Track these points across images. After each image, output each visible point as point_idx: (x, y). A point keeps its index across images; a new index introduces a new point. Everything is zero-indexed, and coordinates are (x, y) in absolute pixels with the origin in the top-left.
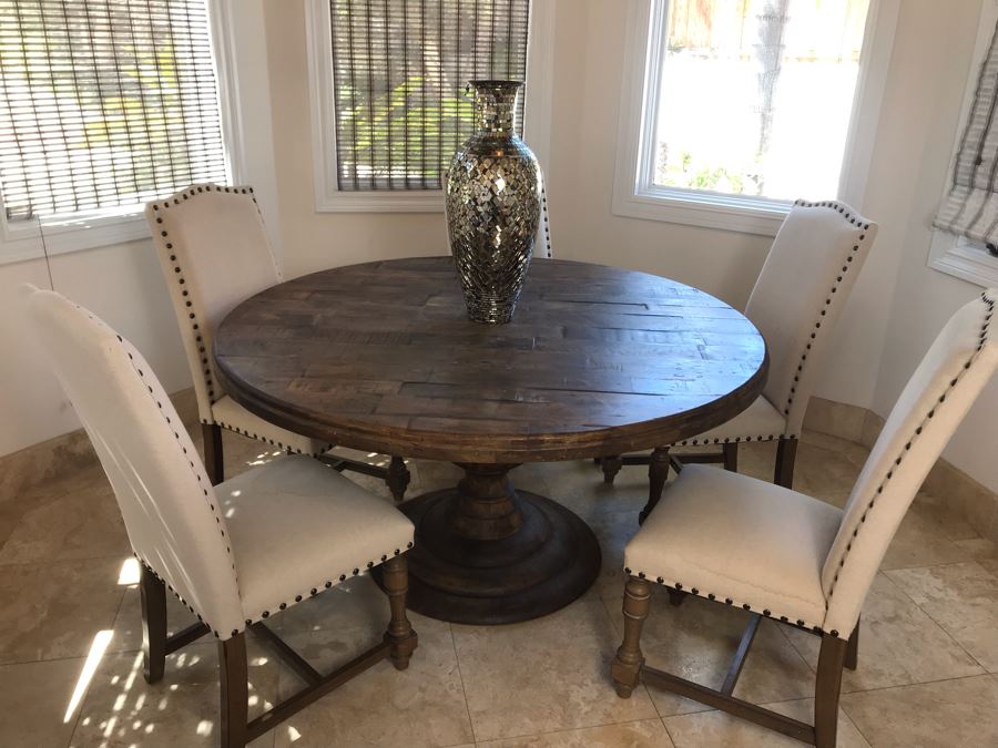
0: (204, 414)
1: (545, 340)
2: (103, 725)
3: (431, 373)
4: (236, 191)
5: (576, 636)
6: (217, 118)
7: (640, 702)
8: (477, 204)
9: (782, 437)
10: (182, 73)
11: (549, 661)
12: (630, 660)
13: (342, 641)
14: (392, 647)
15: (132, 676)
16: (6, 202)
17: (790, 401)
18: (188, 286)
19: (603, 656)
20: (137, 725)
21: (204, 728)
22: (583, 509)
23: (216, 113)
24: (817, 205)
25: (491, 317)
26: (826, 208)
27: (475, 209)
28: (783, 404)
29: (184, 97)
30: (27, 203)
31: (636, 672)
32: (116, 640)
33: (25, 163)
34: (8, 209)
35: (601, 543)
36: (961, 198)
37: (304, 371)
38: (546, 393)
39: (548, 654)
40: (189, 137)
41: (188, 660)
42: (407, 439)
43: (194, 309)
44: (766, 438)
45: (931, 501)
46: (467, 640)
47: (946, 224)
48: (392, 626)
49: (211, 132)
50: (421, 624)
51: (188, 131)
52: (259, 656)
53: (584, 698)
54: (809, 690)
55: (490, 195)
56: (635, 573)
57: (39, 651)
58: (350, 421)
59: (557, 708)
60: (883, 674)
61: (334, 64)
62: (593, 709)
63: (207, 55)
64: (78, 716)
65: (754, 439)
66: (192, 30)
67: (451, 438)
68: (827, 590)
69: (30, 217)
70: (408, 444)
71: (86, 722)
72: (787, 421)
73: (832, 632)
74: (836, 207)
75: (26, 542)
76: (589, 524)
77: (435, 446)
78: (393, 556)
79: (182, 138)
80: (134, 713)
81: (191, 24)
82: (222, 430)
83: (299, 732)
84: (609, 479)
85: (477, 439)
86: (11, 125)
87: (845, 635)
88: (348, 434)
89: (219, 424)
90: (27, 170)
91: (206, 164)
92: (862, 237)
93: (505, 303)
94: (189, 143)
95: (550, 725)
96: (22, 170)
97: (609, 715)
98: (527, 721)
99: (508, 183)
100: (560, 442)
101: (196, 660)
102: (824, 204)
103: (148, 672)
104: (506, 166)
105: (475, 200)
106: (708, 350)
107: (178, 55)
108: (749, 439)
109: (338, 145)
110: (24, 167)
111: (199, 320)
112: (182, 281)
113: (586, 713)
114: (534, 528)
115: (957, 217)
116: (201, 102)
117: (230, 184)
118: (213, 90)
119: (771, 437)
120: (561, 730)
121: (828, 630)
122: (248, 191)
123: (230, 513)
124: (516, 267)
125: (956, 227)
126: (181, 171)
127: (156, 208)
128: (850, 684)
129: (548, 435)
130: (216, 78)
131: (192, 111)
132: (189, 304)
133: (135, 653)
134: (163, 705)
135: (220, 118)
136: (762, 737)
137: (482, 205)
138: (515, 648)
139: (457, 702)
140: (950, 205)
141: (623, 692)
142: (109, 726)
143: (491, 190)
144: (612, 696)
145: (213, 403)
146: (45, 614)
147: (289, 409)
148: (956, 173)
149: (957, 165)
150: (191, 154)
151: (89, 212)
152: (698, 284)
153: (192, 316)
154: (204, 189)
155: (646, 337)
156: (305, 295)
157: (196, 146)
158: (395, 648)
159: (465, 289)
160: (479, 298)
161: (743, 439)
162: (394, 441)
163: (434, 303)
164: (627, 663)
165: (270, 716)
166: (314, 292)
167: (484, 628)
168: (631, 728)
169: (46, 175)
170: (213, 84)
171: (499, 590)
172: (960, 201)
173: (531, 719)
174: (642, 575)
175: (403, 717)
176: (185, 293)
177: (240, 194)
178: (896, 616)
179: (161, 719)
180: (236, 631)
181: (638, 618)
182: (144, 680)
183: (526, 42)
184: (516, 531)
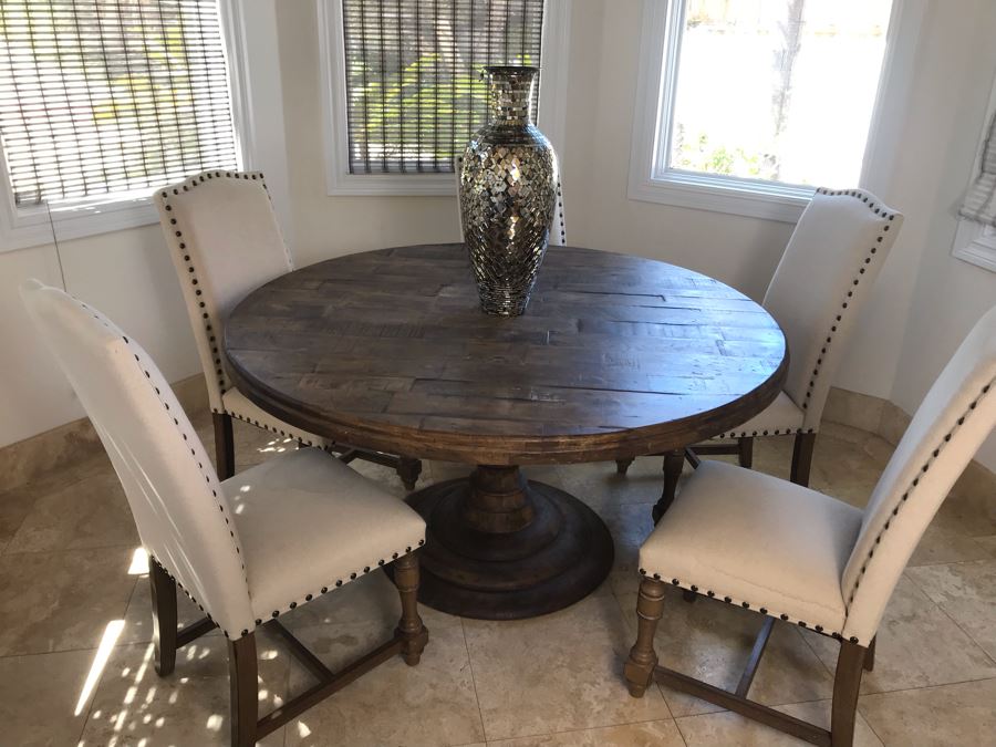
0: (215, 403)
1: (559, 334)
2: (114, 718)
3: (444, 369)
4: (246, 177)
5: (588, 632)
6: (227, 101)
7: (654, 701)
8: (491, 195)
9: (799, 430)
10: (191, 55)
11: (561, 659)
12: (644, 660)
13: (353, 635)
14: (403, 643)
15: (143, 668)
16: (15, 187)
17: (808, 395)
18: (198, 275)
19: (616, 653)
20: (147, 719)
21: (214, 722)
22: (595, 501)
23: (226, 95)
24: (840, 193)
25: (505, 309)
26: (849, 197)
27: (489, 200)
28: (801, 399)
29: (193, 79)
30: (35, 188)
31: (648, 671)
32: (127, 632)
33: (33, 148)
34: (16, 194)
35: (613, 536)
36: (988, 186)
37: (315, 366)
38: (560, 391)
39: (561, 651)
40: (198, 120)
41: (198, 652)
42: (419, 440)
43: (204, 297)
44: (783, 432)
46: (478, 636)
47: (973, 213)
48: (403, 621)
49: (221, 115)
50: (433, 620)
51: (197, 114)
52: (269, 649)
53: (596, 697)
54: (826, 691)
55: (505, 186)
56: (650, 574)
57: (51, 642)
58: (362, 421)
59: (568, 706)
60: (901, 675)
61: (346, 44)
62: (605, 709)
63: (216, 35)
64: (89, 710)
65: (771, 433)
66: (201, 10)
67: (463, 439)
68: (847, 596)
69: (39, 202)
70: (420, 445)
71: (97, 715)
72: (805, 415)
73: (852, 639)
74: (859, 196)
75: (37, 529)
76: (601, 516)
77: (447, 447)
78: (405, 553)
79: (192, 120)
80: (144, 706)
81: (200, 4)
82: (233, 420)
83: (310, 728)
84: (622, 470)
85: (490, 441)
86: (18, 108)
87: (864, 642)
88: (359, 433)
89: (230, 413)
90: (35, 155)
91: (215, 147)
92: (886, 228)
93: (518, 295)
94: (199, 126)
95: (563, 724)
96: (30, 155)
97: (620, 715)
98: (538, 719)
99: (523, 173)
101: (206, 652)
102: (847, 193)
103: (159, 665)
104: (521, 155)
105: (489, 190)
106: (727, 346)
107: (187, 36)
108: (766, 433)
109: (349, 127)
110: (32, 151)
111: (209, 309)
112: (192, 270)
113: (598, 713)
114: (547, 521)
115: (985, 206)
116: (211, 84)
117: (241, 169)
118: (223, 72)
119: (788, 432)
120: (571, 730)
121: (847, 637)
122: (259, 177)
123: (240, 509)
124: (530, 259)
125: (982, 216)
126: (191, 154)
127: (165, 194)
128: (867, 685)
129: (564, 437)
130: (226, 59)
131: (201, 93)
132: (199, 293)
133: (145, 645)
134: (173, 699)
135: (230, 100)
136: (776, 740)
137: (496, 195)
138: (526, 643)
139: (468, 699)
140: (977, 194)
141: (636, 691)
142: (120, 720)
143: (505, 180)
144: (625, 694)
145: (223, 392)
146: (56, 604)
147: (299, 407)
148: (984, 160)
149: (985, 152)
150: (200, 137)
151: (98, 197)
152: (717, 275)
153: (202, 305)
154: (213, 175)
155: (663, 333)
156: (315, 284)
157: (206, 128)
158: (406, 644)
159: (479, 281)
160: (493, 290)
161: (760, 434)
162: (407, 442)
163: (446, 293)
164: (641, 663)
165: (279, 713)
166: (324, 281)
167: (496, 623)
168: (643, 729)
169: (55, 159)
170: (222, 66)
171: (511, 585)
172: (988, 190)
173: (543, 718)
174: (657, 577)
175: (413, 714)
176: (195, 282)
177: (251, 180)
178: (914, 615)
179: (171, 713)
180: (246, 631)
181: (651, 619)
182: (154, 673)
183: (541, 23)
184: (528, 524)
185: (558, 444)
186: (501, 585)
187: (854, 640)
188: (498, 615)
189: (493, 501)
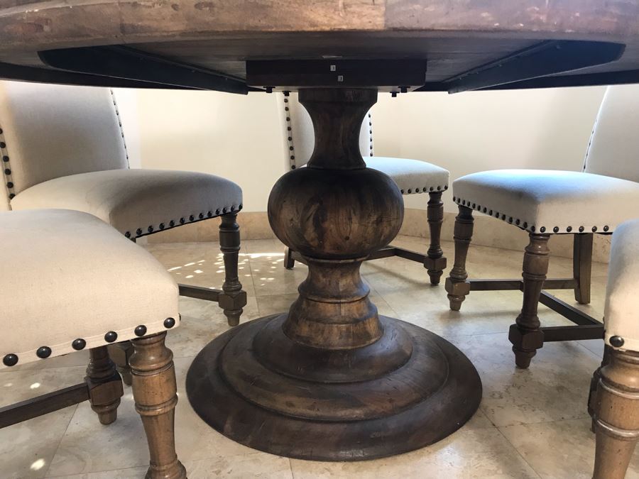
171: (358, 413)
184: (373, 340)
186: (343, 413)
189: (328, 309)
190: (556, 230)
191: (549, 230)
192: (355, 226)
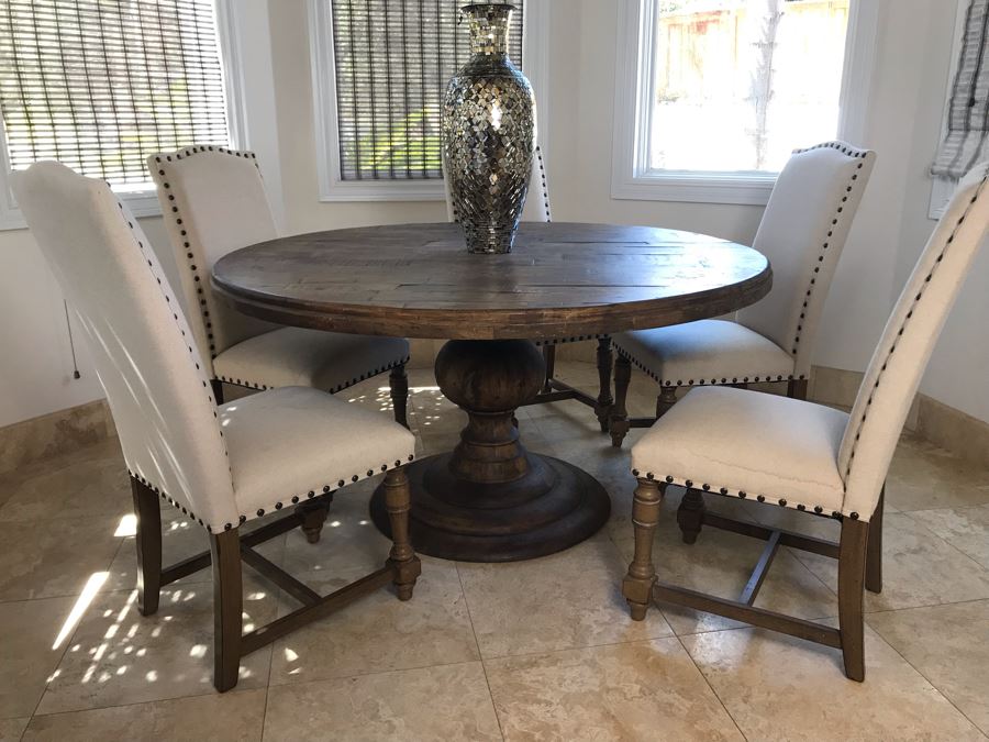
1: (544, 261)
2: (93, 651)
3: (429, 279)
4: (238, 154)
5: (587, 570)
8: (472, 124)
9: (791, 377)
11: (559, 591)
12: (643, 575)
13: (343, 578)
14: (396, 579)
15: (126, 610)
17: (797, 340)
18: (190, 238)
20: (128, 650)
21: (198, 651)
23: (221, 99)
24: (813, 148)
25: (490, 246)
26: (822, 149)
27: (471, 129)
28: (790, 344)
31: (649, 586)
32: (111, 581)
36: (957, 142)
39: (559, 585)
40: (194, 121)
41: (183, 596)
42: (403, 318)
43: (196, 261)
44: (774, 379)
45: (949, 455)
46: (473, 575)
47: (945, 169)
48: (394, 550)
49: (216, 118)
50: (426, 562)
51: (193, 115)
52: (257, 591)
53: (595, 621)
55: (485, 115)
56: (643, 474)
57: (32, 591)
58: (346, 305)
59: (567, 629)
60: (910, 596)
61: (336, 57)
62: (605, 630)
63: (212, 43)
64: (68, 644)
65: (763, 379)
66: (198, 18)
67: (448, 314)
68: (844, 470)
70: (405, 322)
72: (795, 361)
73: (852, 514)
75: (24, 504)
77: (431, 323)
78: (394, 467)
79: (188, 121)
80: (125, 640)
81: (197, 12)
82: (224, 384)
83: (297, 653)
84: (617, 443)
85: (474, 314)
87: (865, 517)
88: (344, 318)
89: (220, 379)
90: (35, 141)
92: (860, 166)
93: (505, 227)
94: (195, 127)
95: (560, 645)
96: (30, 141)
97: (622, 635)
98: (536, 640)
99: (503, 102)
100: (559, 317)
101: (191, 596)
102: (820, 146)
103: (142, 607)
104: (500, 85)
105: (470, 120)
107: (184, 41)
108: (757, 379)
109: (340, 136)
110: (32, 138)
111: (200, 272)
112: (184, 233)
113: (599, 634)
115: (956, 160)
116: (206, 88)
117: (232, 147)
118: (219, 77)
119: (780, 379)
120: (572, 648)
121: (847, 514)
122: (251, 156)
123: (226, 423)
125: (954, 170)
127: (158, 159)
128: (875, 604)
129: (547, 309)
130: (221, 65)
131: (197, 96)
132: (190, 256)
133: (130, 591)
134: (156, 633)
135: (225, 105)
137: (478, 124)
138: (522, 580)
139: (464, 626)
140: (947, 151)
141: (637, 615)
142: (99, 652)
143: (486, 109)
144: (627, 620)
145: (214, 357)
146: (39, 561)
148: (950, 118)
149: (951, 111)
153: (194, 268)
154: (207, 148)
155: (647, 258)
156: (305, 243)
158: (398, 573)
160: (477, 226)
161: (751, 380)
162: (391, 321)
163: (433, 245)
164: (640, 578)
165: (265, 630)
166: (314, 241)
167: (491, 565)
168: (646, 646)
169: (54, 147)
170: (218, 71)
171: (507, 529)
172: (957, 145)
173: (540, 639)
174: (650, 476)
175: (406, 639)
176: (187, 245)
177: (242, 158)
178: (921, 549)
179: (153, 645)
180: (230, 525)
181: (648, 525)
182: (139, 614)
183: (521, 35)
184: (521, 475)
185: (541, 316)
186: (495, 530)
187: (854, 516)
188: (493, 557)
189: (485, 451)
190: (680, 383)
191: (674, 384)
192: (503, 388)
